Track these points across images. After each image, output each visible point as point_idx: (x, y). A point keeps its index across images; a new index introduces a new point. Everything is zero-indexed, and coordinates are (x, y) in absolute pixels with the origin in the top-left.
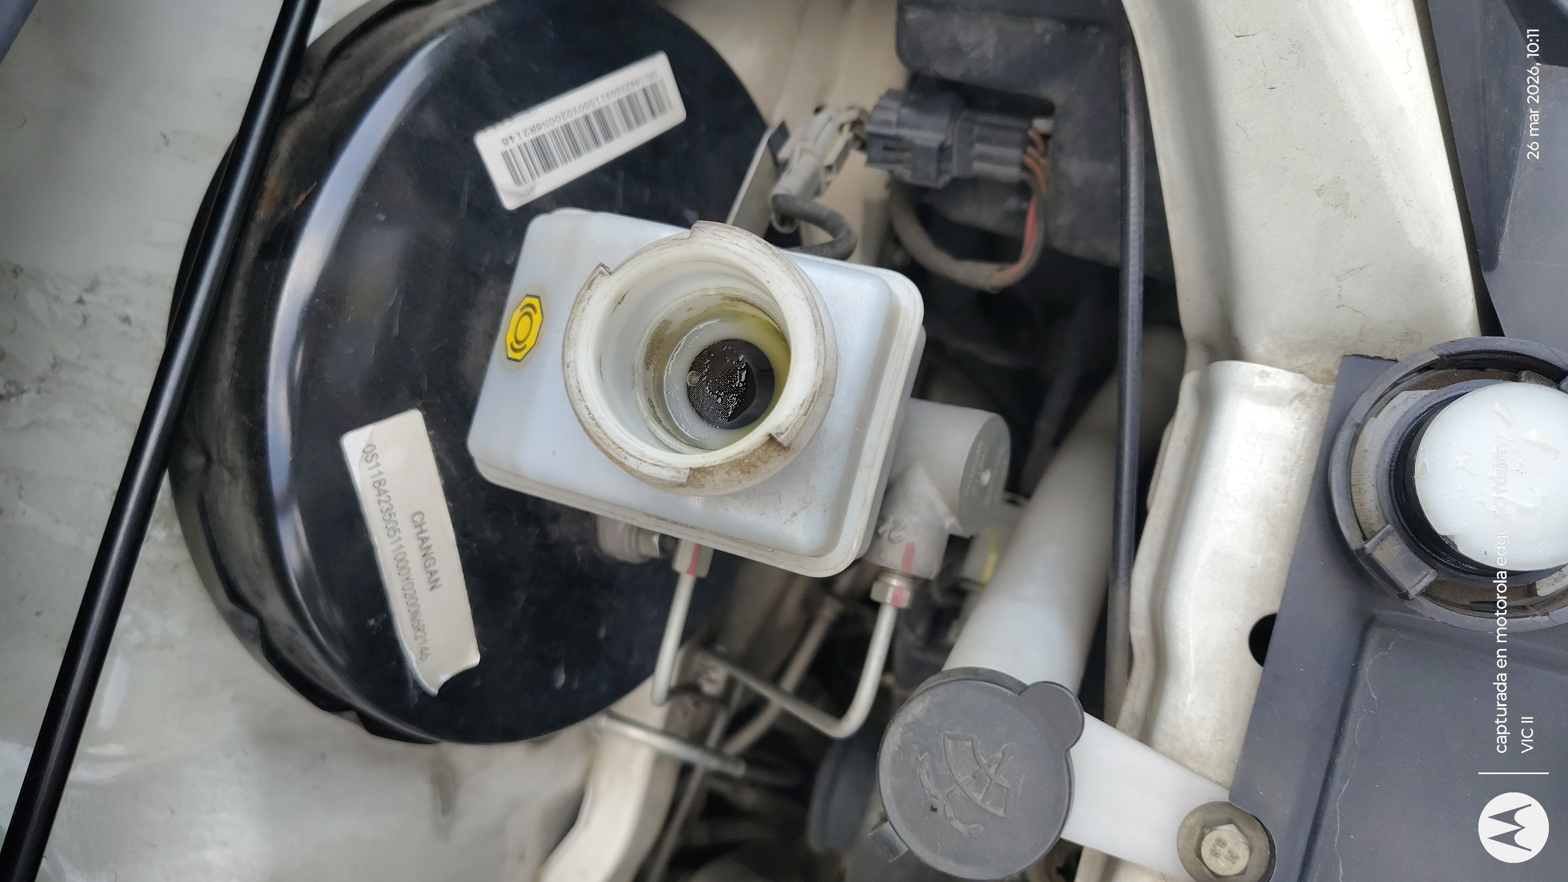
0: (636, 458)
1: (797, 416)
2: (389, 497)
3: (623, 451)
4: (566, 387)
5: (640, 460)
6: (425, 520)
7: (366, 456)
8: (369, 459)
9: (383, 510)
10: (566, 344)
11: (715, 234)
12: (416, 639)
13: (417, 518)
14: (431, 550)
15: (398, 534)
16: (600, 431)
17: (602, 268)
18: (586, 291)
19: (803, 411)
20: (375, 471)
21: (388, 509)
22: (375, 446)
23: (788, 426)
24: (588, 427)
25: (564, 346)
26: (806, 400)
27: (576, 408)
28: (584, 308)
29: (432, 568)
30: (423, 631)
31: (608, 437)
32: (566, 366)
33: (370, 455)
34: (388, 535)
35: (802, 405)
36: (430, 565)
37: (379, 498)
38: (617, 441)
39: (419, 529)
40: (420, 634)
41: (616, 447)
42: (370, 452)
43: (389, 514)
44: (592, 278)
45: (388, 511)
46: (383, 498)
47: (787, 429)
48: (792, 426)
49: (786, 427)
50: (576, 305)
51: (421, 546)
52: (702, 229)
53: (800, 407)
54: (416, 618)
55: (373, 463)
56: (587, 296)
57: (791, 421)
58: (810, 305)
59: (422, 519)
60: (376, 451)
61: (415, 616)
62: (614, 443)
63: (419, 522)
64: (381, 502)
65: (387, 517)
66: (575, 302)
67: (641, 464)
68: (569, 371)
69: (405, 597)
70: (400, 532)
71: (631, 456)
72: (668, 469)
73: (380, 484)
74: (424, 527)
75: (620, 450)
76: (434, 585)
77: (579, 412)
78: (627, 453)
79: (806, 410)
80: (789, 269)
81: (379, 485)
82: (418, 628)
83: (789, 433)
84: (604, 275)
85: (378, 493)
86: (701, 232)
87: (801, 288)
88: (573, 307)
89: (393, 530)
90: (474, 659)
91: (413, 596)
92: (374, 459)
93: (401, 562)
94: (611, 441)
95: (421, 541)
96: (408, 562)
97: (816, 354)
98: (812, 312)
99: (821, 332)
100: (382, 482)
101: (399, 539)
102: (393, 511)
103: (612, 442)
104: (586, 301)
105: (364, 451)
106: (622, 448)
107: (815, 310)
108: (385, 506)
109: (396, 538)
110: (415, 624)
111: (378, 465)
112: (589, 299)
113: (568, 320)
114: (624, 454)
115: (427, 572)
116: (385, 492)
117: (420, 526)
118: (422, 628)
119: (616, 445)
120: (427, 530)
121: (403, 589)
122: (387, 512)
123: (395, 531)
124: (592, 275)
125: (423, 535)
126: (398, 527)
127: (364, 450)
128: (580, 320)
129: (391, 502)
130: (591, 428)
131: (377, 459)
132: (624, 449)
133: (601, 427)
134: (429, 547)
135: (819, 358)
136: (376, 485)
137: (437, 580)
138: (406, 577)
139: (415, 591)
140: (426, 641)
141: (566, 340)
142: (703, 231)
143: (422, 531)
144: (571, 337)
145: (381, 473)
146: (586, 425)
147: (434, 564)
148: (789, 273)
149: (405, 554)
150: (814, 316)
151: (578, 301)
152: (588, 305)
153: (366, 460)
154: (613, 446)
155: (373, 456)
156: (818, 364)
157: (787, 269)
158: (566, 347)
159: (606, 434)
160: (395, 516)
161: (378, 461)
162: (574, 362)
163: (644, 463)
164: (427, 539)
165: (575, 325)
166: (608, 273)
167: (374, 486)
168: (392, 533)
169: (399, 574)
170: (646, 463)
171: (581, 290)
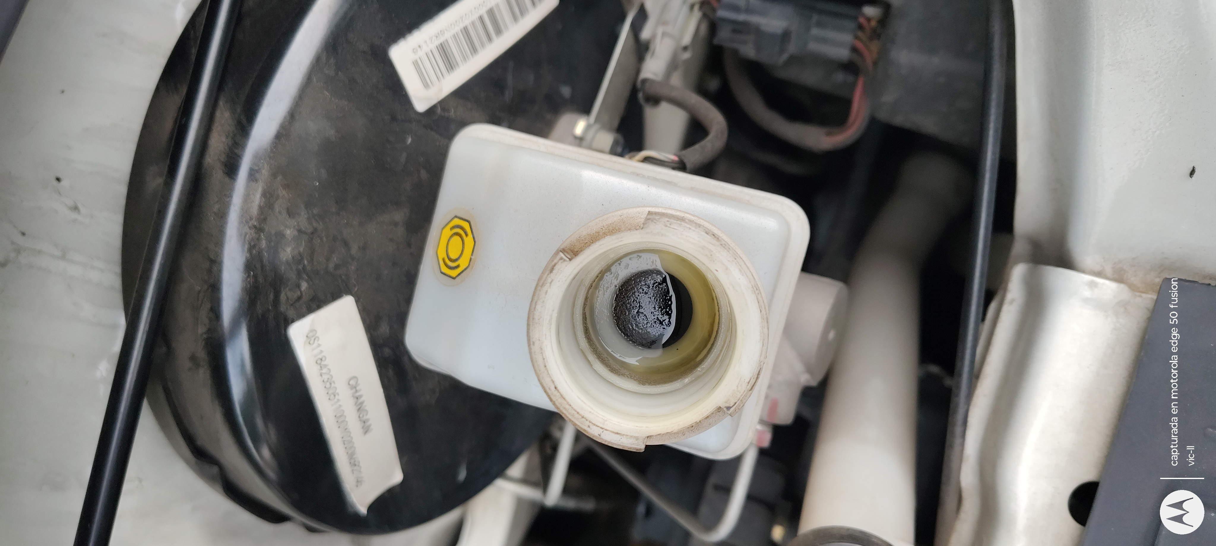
0: (598, 427)
1: (745, 391)
2: (329, 370)
3: (587, 420)
4: (532, 361)
5: (602, 429)
6: (359, 382)
7: (309, 340)
8: (312, 342)
9: (325, 381)
10: (531, 323)
11: (666, 226)
12: (353, 473)
13: (351, 383)
14: (364, 404)
15: (337, 396)
16: (565, 402)
17: (562, 255)
18: (548, 275)
19: (749, 387)
20: (317, 351)
21: (328, 379)
22: (316, 331)
23: (736, 401)
24: (554, 399)
25: (528, 325)
26: (753, 378)
27: (543, 381)
28: (547, 291)
29: (365, 418)
30: (359, 466)
31: (572, 408)
32: (532, 343)
33: (313, 339)
34: (329, 399)
35: (749, 383)
36: (363, 416)
37: (321, 371)
38: (581, 412)
39: (354, 390)
40: (356, 468)
41: (581, 417)
42: (313, 336)
43: (329, 383)
44: (553, 263)
45: (329, 380)
46: (324, 371)
47: (735, 403)
48: (740, 401)
49: (735, 402)
50: (539, 288)
51: (356, 404)
52: (655, 221)
53: (747, 384)
54: (354, 457)
55: (316, 344)
56: (549, 280)
57: (739, 396)
58: (755, 292)
59: (357, 383)
60: (317, 335)
61: (351, 456)
62: (578, 413)
63: (354, 385)
64: (323, 375)
65: (328, 385)
66: (537, 285)
67: (603, 432)
68: (536, 348)
69: (344, 444)
70: (338, 394)
71: (594, 425)
72: (628, 437)
73: (321, 360)
74: (358, 388)
75: (583, 419)
76: (366, 429)
77: (545, 385)
78: (590, 422)
79: (752, 386)
80: (735, 259)
81: (320, 362)
82: (354, 463)
83: (736, 406)
84: (565, 260)
85: (320, 368)
86: (654, 224)
87: (747, 277)
88: (536, 289)
89: (332, 394)
90: (398, 477)
91: (351, 442)
92: (316, 341)
93: (340, 419)
94: (575, 411)
95: (356, 400)
96: (345, 417)
97: (761, 336)
98: (757, 299)
99: (765, 316)
100: (323, 359)
101: (338, 400)
102: (333, 379)
103: (576, 413)
104: (548, 284)
105: (307, 336)
106: (585, 418)
107: (759, 297)
108: (325, 377)
109: (336, 400)
110: (352, 461)
111: (319, 345)
112: (551, 283)
113: (532, 301)
114: (587, 423)
115: (360, 420)
116: (326, 366)
117: (355, 387)
118: (356, 463)
119: (580, 415)
120: (360, 390)
121: (343, 438)
122: (327, 381)
123: (335, 396)
124: (553, 261)
125: (358, 394)
126: (337, 391)
127: (308, 334)
128: (543, 302)
129: (331, 373)
130: (557, 400)
131: (318, 341)
132: (587, 419)
133: (566, 399)
134: (362, 403)
135: (764, 340)
136: (318, 362)
137: (369, 427)
138: (345, 428)
139: (352, 438)
140: (360, 472)
141: (531, 319)
142: (655, 223)
143: (356, 391)
144: (536, 317)
145: (322, 352)
146: (552, 397)
147: (367, 414)
148: (736, 264)
149: (343, 411)
150: (758, 302)
151: (541, 284)
152: (550, 288)
153: (309, 343)
154: (577, 415)
155: (315, 339)
156: (763, 344)
157: (734, 259)
158: (531, 325)
159: (570, 405)
160: (334, 383)
161: (320, 342)
162: (539, 340)
163: (606, 431)
164: (361, 396)
165: (539, 307)
166: (568, 259)
167: (317, 363)
168: (332, 396)
169: (339, 427)
170: (608, 432)
171: (543, 273)
